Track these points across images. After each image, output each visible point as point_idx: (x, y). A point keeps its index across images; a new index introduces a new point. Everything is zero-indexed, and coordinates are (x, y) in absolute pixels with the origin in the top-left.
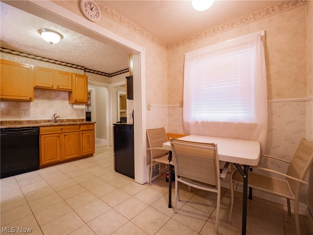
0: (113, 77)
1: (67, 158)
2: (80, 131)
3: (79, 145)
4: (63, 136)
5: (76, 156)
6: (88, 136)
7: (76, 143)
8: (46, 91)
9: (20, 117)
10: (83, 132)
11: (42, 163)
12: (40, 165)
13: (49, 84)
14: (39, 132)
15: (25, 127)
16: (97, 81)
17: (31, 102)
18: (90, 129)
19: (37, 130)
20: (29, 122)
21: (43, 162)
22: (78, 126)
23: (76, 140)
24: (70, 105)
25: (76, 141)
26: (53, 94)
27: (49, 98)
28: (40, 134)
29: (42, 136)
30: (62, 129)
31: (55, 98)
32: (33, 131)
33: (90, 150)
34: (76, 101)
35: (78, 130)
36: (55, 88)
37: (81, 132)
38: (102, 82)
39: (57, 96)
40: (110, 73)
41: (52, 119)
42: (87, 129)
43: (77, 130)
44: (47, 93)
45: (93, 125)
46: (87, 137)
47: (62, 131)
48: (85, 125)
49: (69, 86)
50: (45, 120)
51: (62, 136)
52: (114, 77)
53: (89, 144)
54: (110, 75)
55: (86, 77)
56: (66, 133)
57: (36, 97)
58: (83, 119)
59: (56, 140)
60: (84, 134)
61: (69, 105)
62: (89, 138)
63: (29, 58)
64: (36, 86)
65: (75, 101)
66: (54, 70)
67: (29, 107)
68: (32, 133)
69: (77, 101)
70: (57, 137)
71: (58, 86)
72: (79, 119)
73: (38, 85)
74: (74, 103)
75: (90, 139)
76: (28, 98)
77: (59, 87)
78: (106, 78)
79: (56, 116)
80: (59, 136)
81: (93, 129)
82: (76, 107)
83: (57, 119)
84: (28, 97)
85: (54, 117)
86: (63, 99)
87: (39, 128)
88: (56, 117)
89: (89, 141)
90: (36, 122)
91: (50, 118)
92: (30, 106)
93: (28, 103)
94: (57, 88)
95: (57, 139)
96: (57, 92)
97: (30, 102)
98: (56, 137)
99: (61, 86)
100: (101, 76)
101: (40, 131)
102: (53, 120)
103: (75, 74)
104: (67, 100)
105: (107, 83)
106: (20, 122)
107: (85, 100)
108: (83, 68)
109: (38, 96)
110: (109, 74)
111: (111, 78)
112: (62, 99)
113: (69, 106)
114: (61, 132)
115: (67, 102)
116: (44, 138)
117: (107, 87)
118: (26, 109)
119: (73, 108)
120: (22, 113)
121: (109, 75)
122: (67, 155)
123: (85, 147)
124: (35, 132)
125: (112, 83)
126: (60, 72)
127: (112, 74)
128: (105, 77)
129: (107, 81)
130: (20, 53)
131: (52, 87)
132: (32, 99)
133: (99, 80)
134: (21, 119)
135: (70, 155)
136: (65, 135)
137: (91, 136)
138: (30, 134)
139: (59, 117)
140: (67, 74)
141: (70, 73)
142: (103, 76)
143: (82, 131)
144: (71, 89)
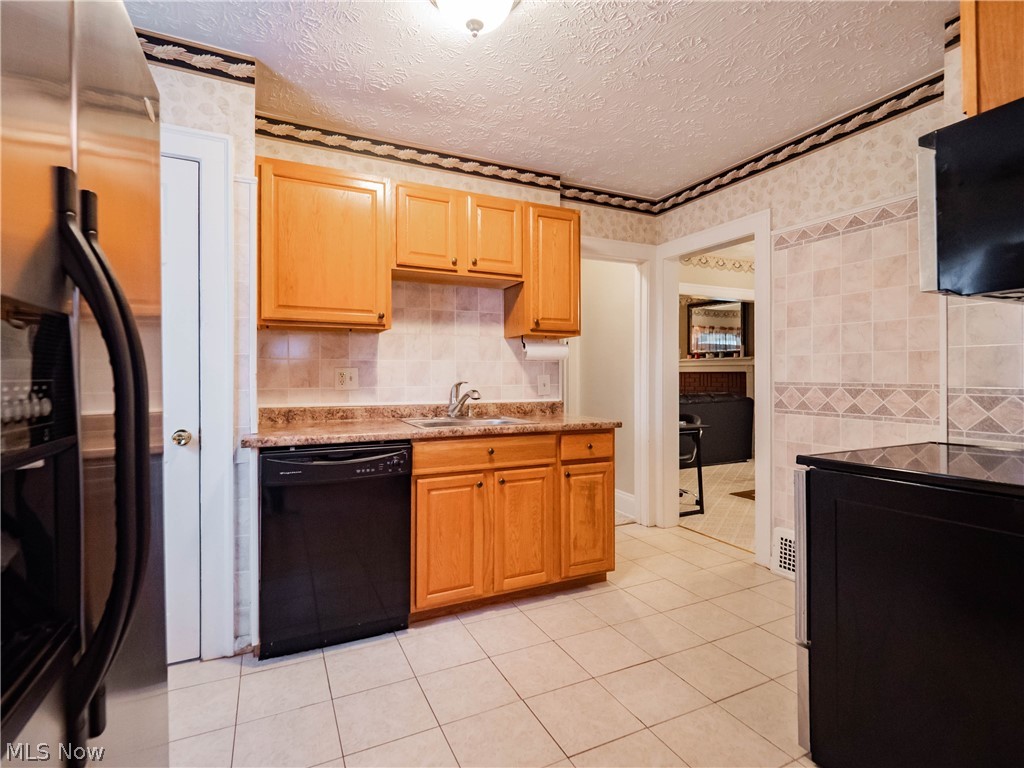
0: (671, 213)
1: (510, 584)
2: (559, 463)
3: (556, 527)
4: (497, 485)
5: (540, 578)
6: (591, 488)
7: (542, 521)
8: (431, 286)
9: (344, 393)
10: (571, 466)
11: (418, 605)
12: (413, 610)
13: (444, 256)
14: (408, 462)
15: (362, 440)
16: (607, 237)
17: (380, 334)
18: (598, 454)
19: (402, 456)
20: (372, 412)
21: (424, 597)
22: (551, 441)
23: (542, 505)
24: (510, 345)
25: (543, 509)
26: (452, 300)
27: (438, 317)
28: (416, 472)
29: (419, 481)
30: (492, 452)
31: (458, 316)
32: (391, 458)
33: (598, 554)
34: (537, 323)
35: (552, 460)
36: (463, 270)
37: (563, 469)
38: (625, 239)
39: (466, 309)
40: (657, 199)
41: (447, 402)
42: (585, 454)
43: (548, 457)
44: (433, 294)
45: (610, 436)
46: (587, 493)
47: (491, 461)
48: (578, 437)
49: (511, 262)
50: (423, 407)
51: (492, 482)
52: (679, 210)
53: (594, 524)
54: (656, 208)
55: (577, 219)
56: (505, 472)
57: (397, 313)
58: (554, 404)
59: (472, 503)
60: (573, 479)
61: (504, 344)
62: (591, 498)
63: (377, 155)
64: (398, 266)
65: (532, 326)
66: (461, 195)
67: (374, 354)
68: (386, 468)
69: (542, 327)
70: (475, 488)
71: (475, 263)
72: (542, 404)
73: (408, 263)
74: (528, 336)
75: (598, 505)
76: (373, 318)
77: (479, 267)
78: (640, 221)
79: (463, 391)
80: (481, 485)
81: (609, 454)
82: (535, 350)
83: (469, 401)
84: (371, 311)
85: (457, 397)
86: (486, 319)
87: (411, 448)
88: (467, 396)
89: (593, 510)
90: (398, 415)
91: (442, 401)
92: (376, 349)
93: (372, 337)
94: (470, 271)
95: (475, 498)
96: (465, 291)
97: (378, 331)
98: (469, 489)
99: (483, 259)
100: (623, 213)
101: (415, 458)
102: (451, 408)
103: (535, 206)
104: (498, 323)
105: (644, 241)
106: (345, 416)
107: (569, 320)
108: (557, 184)
109: (402, 310)
110: (654, 203)
111: (661, 217)
112: (482, 321)
113: (506, 349)
114: (488, 466)
115: (499, 331)
116: (429, 491)
117: (640, 263)
118: (366, 362)
119: (520, 355)
120: (351, 378)
121: (652, 207)
122: (509, 574)
123: (576, 539)
124: (399, 464)
125: (667, 240)
126: (483, 203)
127: (665, 200)
128: (637, 216)
129: (642, 233)
130: (348, 140)
131: (452, 267)
132: (384, 321)
133: (614, 232)
134: (348, 401)
135: (519, 575)
136: (503, 482)
137: (600, 487)
138: (380, 472)
139: (476, 396)
140: (508, 208)
141: (517, 202)
142: (629, 213)
143: (566, 463)
144: (517, 271)
